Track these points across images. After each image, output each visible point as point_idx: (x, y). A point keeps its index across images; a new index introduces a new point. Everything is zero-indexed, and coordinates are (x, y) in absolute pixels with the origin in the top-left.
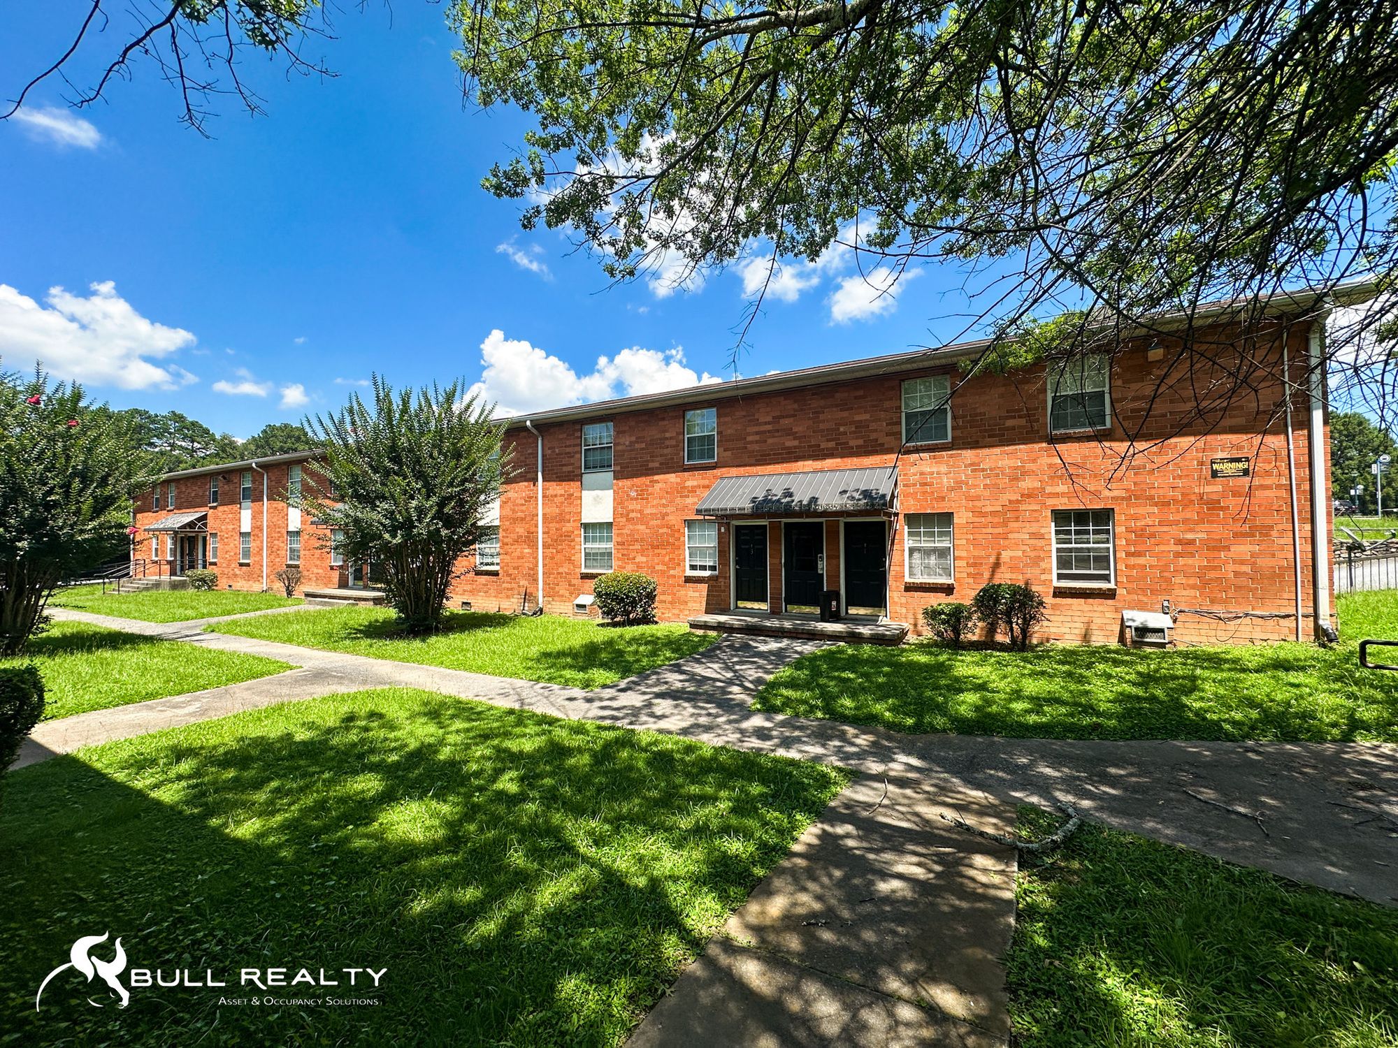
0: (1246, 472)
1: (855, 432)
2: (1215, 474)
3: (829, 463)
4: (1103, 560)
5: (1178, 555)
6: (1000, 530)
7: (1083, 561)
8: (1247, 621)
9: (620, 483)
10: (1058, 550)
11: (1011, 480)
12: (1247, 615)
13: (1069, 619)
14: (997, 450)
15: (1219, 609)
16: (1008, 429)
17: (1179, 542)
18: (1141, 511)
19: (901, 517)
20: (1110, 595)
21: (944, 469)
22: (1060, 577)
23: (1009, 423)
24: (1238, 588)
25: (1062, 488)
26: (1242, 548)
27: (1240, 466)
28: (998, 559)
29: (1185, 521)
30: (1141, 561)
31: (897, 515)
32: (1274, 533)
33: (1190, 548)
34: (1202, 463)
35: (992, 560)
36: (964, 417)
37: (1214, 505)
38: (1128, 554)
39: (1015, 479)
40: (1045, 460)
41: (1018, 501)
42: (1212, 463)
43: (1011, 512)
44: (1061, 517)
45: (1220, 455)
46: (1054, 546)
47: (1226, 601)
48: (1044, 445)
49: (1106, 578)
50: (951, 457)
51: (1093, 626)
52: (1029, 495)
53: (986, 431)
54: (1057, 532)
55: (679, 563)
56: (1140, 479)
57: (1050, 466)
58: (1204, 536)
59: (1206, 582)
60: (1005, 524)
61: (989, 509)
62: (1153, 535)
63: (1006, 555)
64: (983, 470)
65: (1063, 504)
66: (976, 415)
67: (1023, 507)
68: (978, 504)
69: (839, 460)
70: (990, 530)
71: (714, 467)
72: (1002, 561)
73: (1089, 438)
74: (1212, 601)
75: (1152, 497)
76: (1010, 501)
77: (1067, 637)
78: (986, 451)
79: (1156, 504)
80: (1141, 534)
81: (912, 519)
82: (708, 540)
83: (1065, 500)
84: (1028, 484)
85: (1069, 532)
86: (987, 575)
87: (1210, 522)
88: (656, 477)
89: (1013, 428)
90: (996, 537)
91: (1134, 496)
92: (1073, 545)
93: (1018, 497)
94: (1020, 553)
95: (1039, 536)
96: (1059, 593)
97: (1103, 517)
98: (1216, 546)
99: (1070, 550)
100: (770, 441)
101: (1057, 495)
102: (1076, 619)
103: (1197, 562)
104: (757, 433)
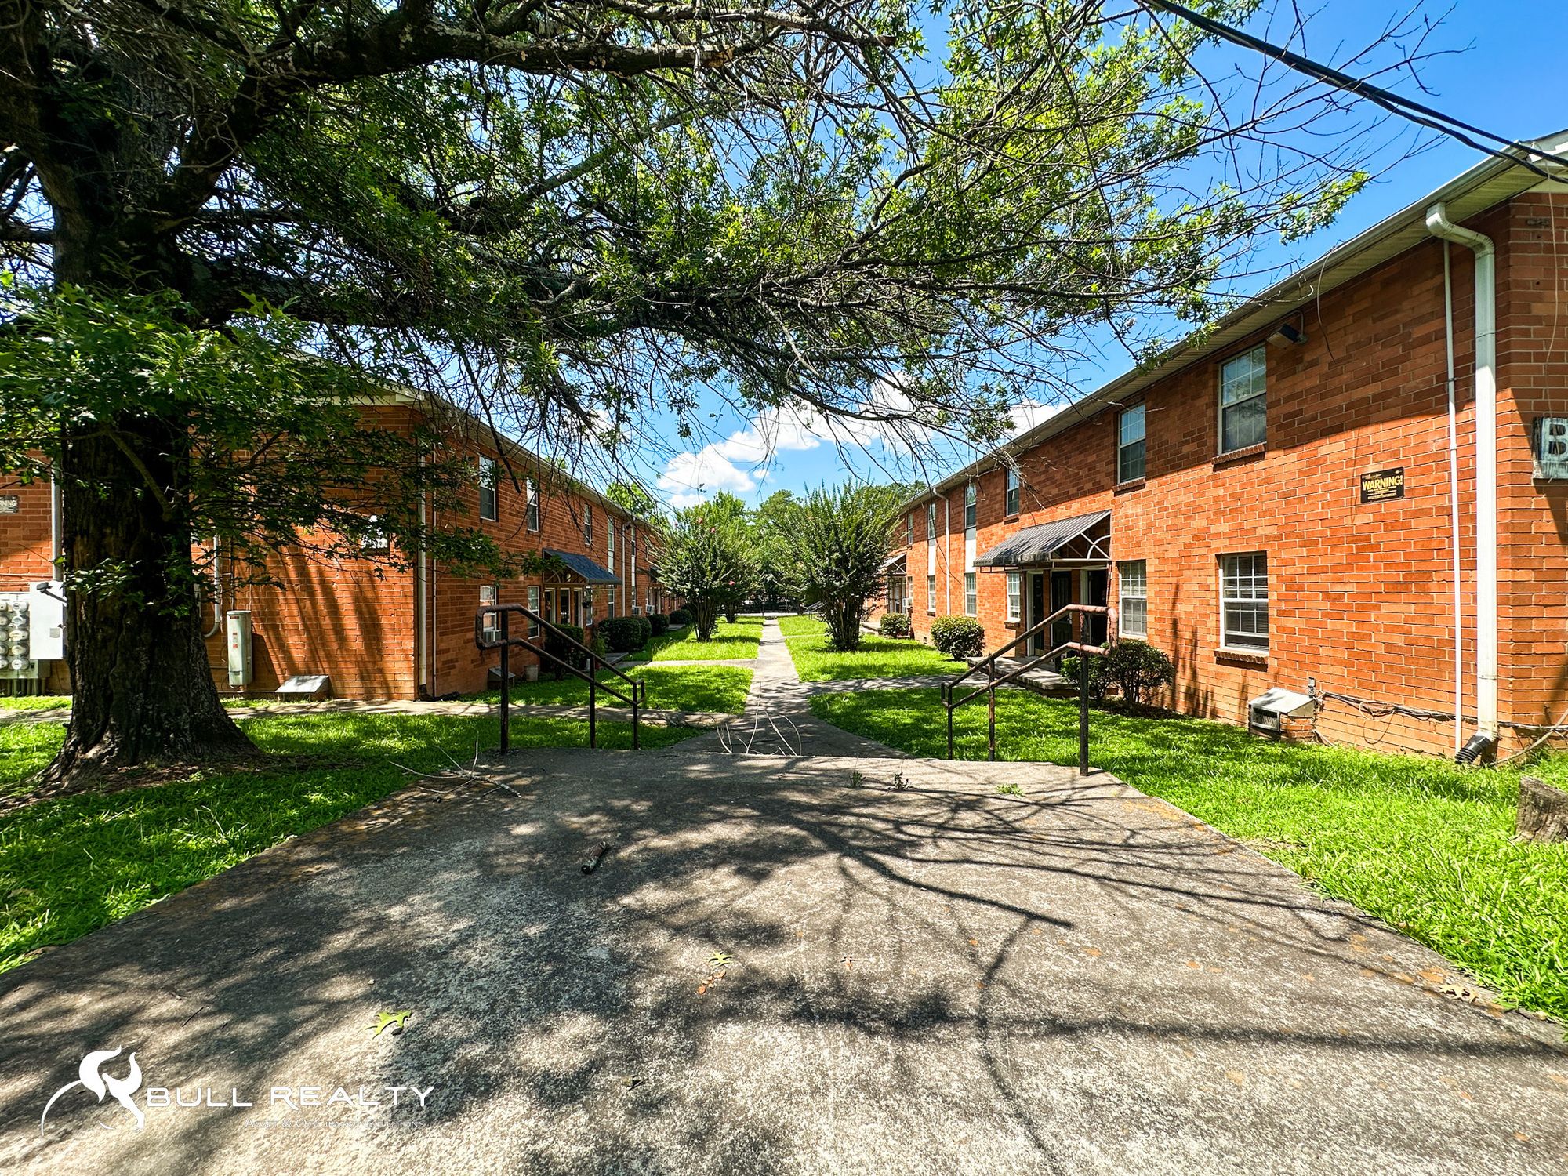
0: (1400, 491)
1: (1088, 476)
2: (1365, 496)
4: (1263, 620)
5: (1327, 616)
6: (1178, 580)
7: (1248, 620)
8: (1397, 718)
9: (979, 537)
10: (1228, 605)
11: (1186, 519)
12: (1397, 710)
13: (1229, 693)
14: (1176, 484)
15: (1365, 697)
16: (1183, 456)
17: (1328, 597)
18: (1291, 553)
19: (1114, 565)
20: (1260, 665)
21: (1140, 510)
22: (1230, 640)
23: (1185, 449)
24: (1391, 667)
25: (1224, 527)
26: (1394, 608)
27: (1394, 481)
28: (1174, 614)
29: (1335, 568)
32: (1433, 586)
33: (1338, 606)
34: (1352, 483)
35: (1171, 615)
36: (1154, 447)
37: (1363, 541)
38: (1282, 613)
39: (1188, 518)
40: (1211, 492)
41: (1190, 545)
42: (1363, 480)
43: (1185, 559)
44: (1227, 561)
45: (1372, 468)
46: (1223, 600)
47: (1374, 688)
48: (1210, 470)
50: (1145, 492)
52: (1198, 537)
54: (1224, 582)
55: (1003, 610)
56: (1290, 509)
57: (1216, 499)
58: (1352, 588)
59: (1357, 658)
61: (1170, 554)
62: (1301, 588)
63: (1182, 610)
64: (1166, 509)
65: (1225, 547)
66: (1162, 444)
67: (1194, 552)
68: (1163, 548)
70: (1170, 580)
71: (1019, 519)
72: (1178, 617)
74: (1361, 686)
75: (1300, 535)
76: (1185, 545)
77: (1227, 714)
78: (1169, 486)
79: (1304, 545)
80: (1290, 584)
81: (1122, 568)
83: (1227, 542)
84: (1197, 523)
85: (1235, 583)
86: (1167, 634)
87: (1360, 569)
88: (993, 531)
89: (1188, 455)
90: (1175, 588)
91: (1286, 534)
92: (1239, 600)
93: (1189, 540)
94: (1192, 608)
97: (1261, 562)
98: (1366, 604)
99: (1236, 605)
101: (1220, 536)
102: (1234, 693)
103: (1343, 626)
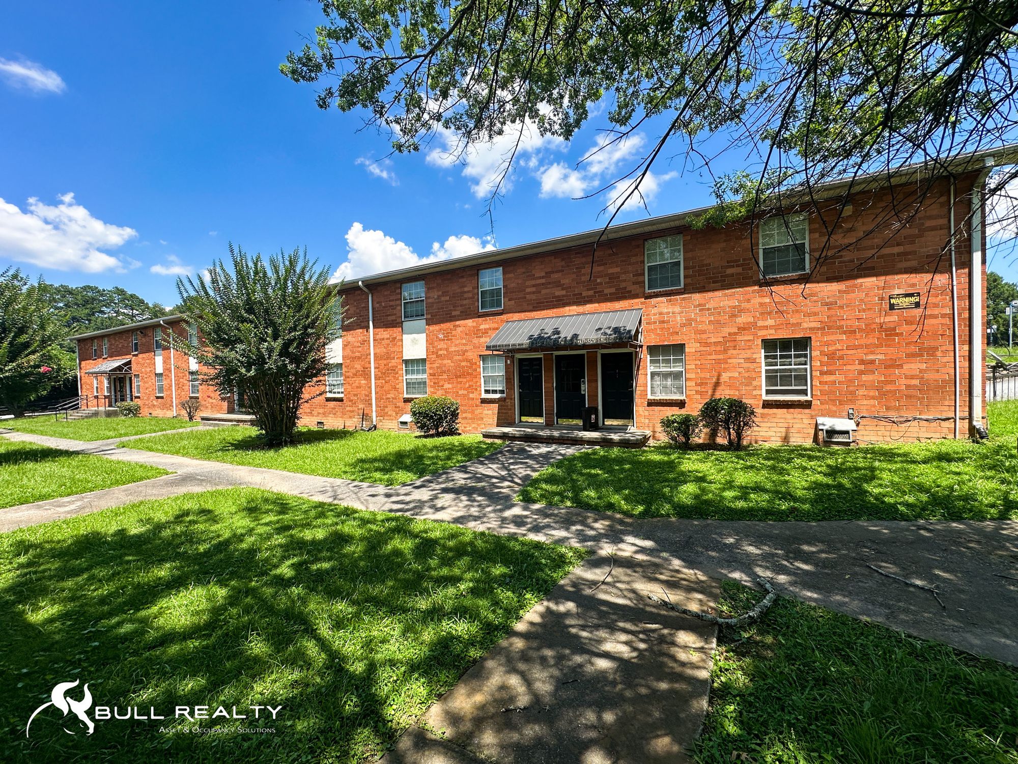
0: (917, 305)
1: (608, 283)
2: (892, 307)
3: (589, 307)
4: (802, 379)
5: (861, 373)
6: (721, 357)
7: (786, 378)
8: (915, 423)
9: (432, 328)
10: (767, 371)
11: (730, 317)
12: (915, 419)
13: (774, 425)
14: (719, 294)
15: (893, 415)
16: (727, 276)
17: (862, 362)
18: (832, 338)
19: (645, 348)
20: (807, 405)
21: (677, 309)
22: (768, 392)
23: (729, 271)
24: (909, 397)
25: (770, 322)
26: (913, 366)
27: (913, 299)
28: (718, 379)
29: (867, 346)
30: (831, 378)
31: (641, 347)
32: (939, 354)
33: (871, 367)
34: (882, 299)
35: (714, 380)
36: (694, 267)
37: (890, 332)
38: (822, 373)
39: (733, 316)
40: (757, 300)
41: (735, 334)
42: (890, 298)
43: (730, 342)
44: (769, 345)
45: (897, 292)
46: (764, 368)
47: (898, 409)
48: (756, 288)
49: (804, 392)
50: (684, 299)
51: (792, 430)
52: (742, 329)
53: (711, 278)
54: (766, 357)
55: (477, 389)
56: (832, 312)
57: (761, 304)
58: (882, 357)
59: (883, 394)
60: (725, 351)
61: (713, 340)
62: (841, 358)
63: (725, 377)
64: (709, 309)
65: (771, 335)
66: (703, 266)
67: (739, 338)
68: (704, 336)
69: (597, 305)
70: (714, 357)
71: (501, 314)
72: (722, 380)
73: (792, 281)
74: (888, 409)
75: (841, 327)
76: (730, 334)
77: (773, 439)
78: (710, 294)
79: (845, 332)
80: (831, 356)
81: (653, 350)
82: (498, 370)
83: (773, 331)
84: (742, 320)
85: (775, 357)
86: (710, 393)
87: (889, 346)
88: (458, 323)
89: (732, 275)
90: (718, 362)
91: (826, 328)
92: (779, 367)
93: (734, 330)
94: (736, 375)
95: (753, 361)
96: (767, 405)
97: (802, 344)
98: (891, 364)
99: (776, 371)
100: (544, 292)
101: (766, 328)
102: (781, 425)
103: (875, 378)
104: (534, 286)
